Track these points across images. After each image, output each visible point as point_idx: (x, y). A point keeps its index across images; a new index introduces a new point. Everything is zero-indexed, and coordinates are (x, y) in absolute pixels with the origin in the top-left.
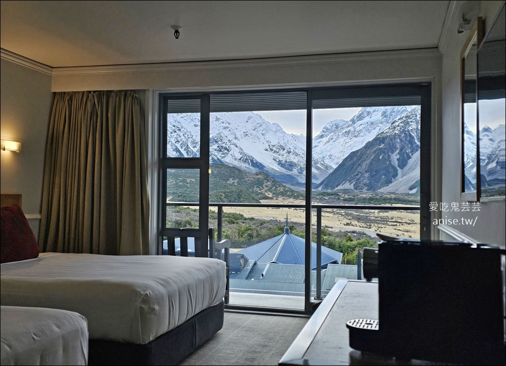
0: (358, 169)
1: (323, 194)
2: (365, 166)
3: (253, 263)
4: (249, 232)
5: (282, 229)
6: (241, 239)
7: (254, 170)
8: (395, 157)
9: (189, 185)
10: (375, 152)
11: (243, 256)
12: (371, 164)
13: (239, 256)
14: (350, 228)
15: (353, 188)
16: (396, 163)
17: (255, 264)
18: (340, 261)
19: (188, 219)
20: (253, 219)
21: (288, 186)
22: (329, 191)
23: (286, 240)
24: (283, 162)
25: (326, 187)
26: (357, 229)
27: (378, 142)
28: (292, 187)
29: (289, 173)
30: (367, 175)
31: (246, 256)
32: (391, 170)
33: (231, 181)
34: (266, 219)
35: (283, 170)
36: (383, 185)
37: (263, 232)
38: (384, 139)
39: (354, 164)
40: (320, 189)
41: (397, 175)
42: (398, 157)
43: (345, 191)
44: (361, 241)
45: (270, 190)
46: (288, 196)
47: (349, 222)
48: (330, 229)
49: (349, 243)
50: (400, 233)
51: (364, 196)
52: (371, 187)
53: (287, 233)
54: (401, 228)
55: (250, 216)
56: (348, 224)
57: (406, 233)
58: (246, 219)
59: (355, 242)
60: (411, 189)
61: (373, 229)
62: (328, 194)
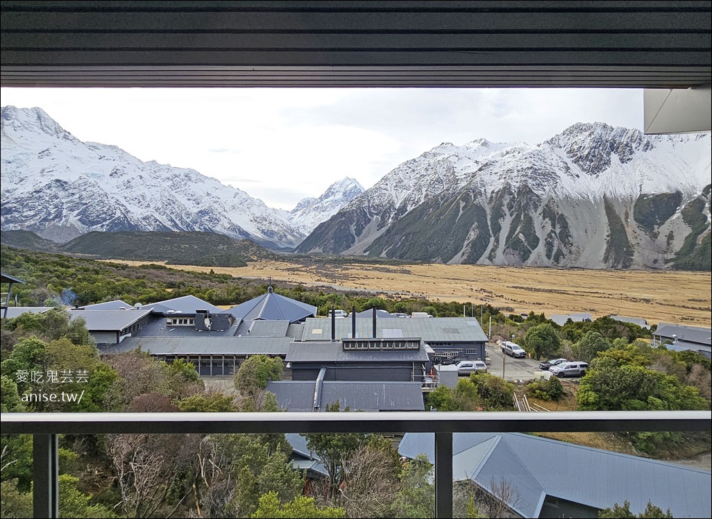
0: (326, 237)
1: (299, 257)
2: (331, 234)
3: (240, 321)
4: (237, 291)
5: (266, 288)
6: (230, 297)
7: (241, 238)
8: (353, 228)
9: (183, 251)
10: (338, 223)
11: (230, 316)
12: (335, 232)
13: (226, 316)
14: (320, 284)
15: (321, 252)
16: (354, 232)
17: (242, 321)
18: (315, 315)
19: (181, 280)
20: (240, 278)
21: (269, 250)
22: (303, 254)
23: (270, 298)
24: (265, 231)
25: (301, 251)
26: (326, 284)
27: (340, 216)
28: (273, 251)
29: (271, 240)
30: (332, 241)
31: (233, 315)
32: (350, 237)
33: (221, 247)
34: (252, 278)
35: (266, 238)
36: (344, 250)
37: (250, 290)
38: (344, 213)
39: (322, 233)
40: (296, 252)
41: (354, 241)
42: (355, 227)
43: (316, 254)
44: (330, 295)
45: (255, 254)
46: (271, 259)
47: (319, 278)
48: (304, 285)
49: (321, 298)
50: (357, 286)
51: (330, 257)
52: (335, 251)
53: (270, 292)
54: (358, 282)
55: (238, 276)
56: (318, 280)
57: (362, 286)
58: (234, 279)
59: (326, 297)
60: (365, 252)
61: (338, 284)
62: (302, 257)
